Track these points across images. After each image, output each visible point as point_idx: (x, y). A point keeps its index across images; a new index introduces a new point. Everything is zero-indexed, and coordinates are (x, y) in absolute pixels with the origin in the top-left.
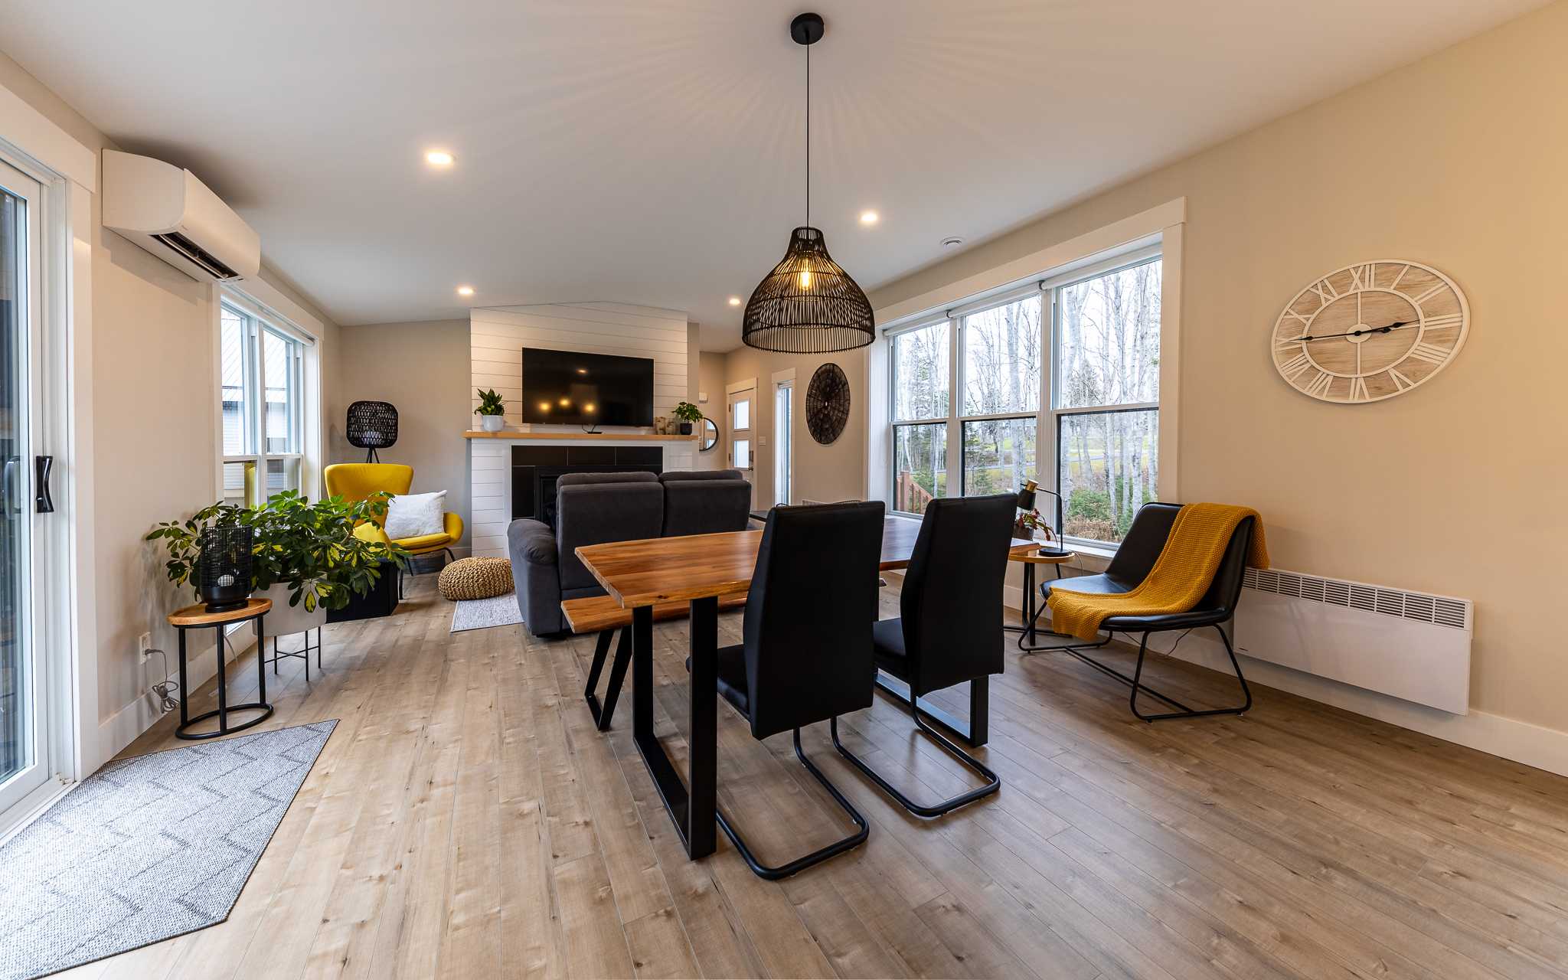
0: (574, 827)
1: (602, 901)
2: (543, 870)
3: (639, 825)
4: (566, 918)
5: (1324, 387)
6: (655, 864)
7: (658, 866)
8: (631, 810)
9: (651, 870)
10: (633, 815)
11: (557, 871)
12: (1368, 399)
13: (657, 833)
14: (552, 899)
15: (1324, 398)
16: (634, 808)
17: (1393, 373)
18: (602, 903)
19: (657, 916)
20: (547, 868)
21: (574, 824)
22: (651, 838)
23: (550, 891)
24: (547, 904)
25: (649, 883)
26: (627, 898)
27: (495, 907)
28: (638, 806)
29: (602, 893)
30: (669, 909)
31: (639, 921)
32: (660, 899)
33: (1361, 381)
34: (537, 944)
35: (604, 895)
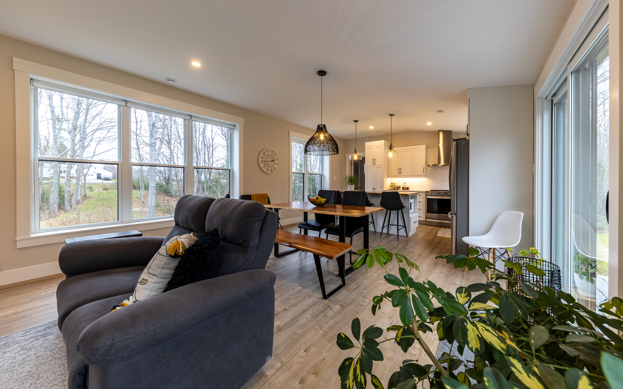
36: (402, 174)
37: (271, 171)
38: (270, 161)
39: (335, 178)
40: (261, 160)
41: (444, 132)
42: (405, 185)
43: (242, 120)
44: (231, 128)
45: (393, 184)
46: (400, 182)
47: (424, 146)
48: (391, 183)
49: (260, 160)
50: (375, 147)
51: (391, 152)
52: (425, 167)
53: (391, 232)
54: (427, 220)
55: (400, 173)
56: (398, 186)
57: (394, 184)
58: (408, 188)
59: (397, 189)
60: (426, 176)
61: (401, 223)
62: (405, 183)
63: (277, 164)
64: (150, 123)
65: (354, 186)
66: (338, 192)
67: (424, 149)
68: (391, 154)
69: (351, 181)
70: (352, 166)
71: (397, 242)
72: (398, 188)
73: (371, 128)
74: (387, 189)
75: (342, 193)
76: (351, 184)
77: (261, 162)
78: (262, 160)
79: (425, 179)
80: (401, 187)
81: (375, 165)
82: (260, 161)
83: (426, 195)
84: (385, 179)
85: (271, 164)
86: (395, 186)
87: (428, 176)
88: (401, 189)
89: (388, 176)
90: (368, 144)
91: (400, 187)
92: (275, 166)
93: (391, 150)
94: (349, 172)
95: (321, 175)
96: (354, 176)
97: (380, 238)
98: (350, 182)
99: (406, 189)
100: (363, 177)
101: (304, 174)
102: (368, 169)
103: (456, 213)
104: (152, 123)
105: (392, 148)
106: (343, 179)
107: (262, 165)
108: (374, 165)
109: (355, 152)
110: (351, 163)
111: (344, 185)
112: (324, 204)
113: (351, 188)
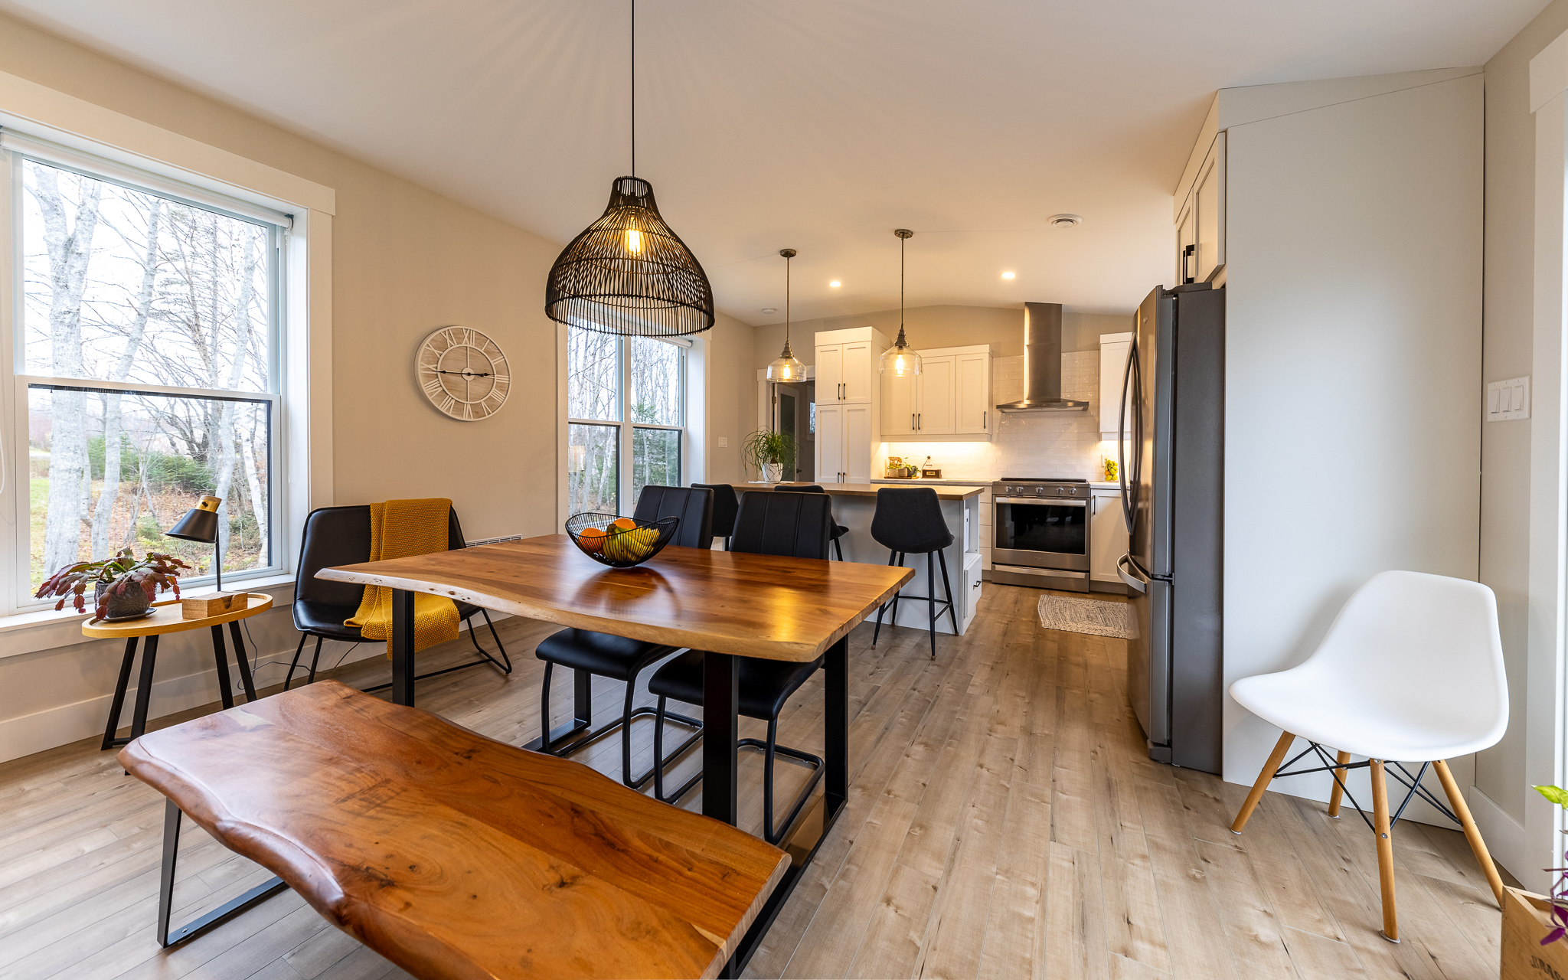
0: (902, 909)
1: (921, 827)
2: (951, 883)
3: (848, 863)
4: (950, 834)
5: (450, 407)
6: (869, 823)
7: (868, 820)
8: (841, 882)
9: (874, 821)
10: (844, 876)
11: (940, 874)
12: (472, 419)
13: (843, 843)
14: (954, 853)
15: (450, 414)
16: (836, 883)
17: (483, 404)
18: (921, 826)
19: (895, 796)
20: (947, 882)
21: (899, 912)
22: (851, 842)
23: (953, 861)
24: (959, 853)
25: (884, 815)
26: (905, 817)
27: (1000, 880)
28: (830, 882)
29: (918, 832)
30: (886, 795)
31: (907, 800)
32: (886, 802)
33: (469, 406)
34: (976, 833)
35: (917, 829)
36: (924, 431)
37: (477, 411)
38: (469, 374)
39: (723, 442)
40: (429, 369)
41: (1034, 307)
42: (930, 462)
43: (325, 197)
44: (273, 228)
45: (896, 462)
46: (916, 453)
47: (987, 347)
48: (891, 458)
49: (422, 367)
50: (846, 346)
51: (900, 356)
52: (987, 411)
53: (903, 622)
54: (998, 568)
55: (916, 427)
56: (912, 465)
57: (899, 460)
58: (937, 474)
59: (910, 476)
60: (990, 438)
61: (939, 593)
62: (929, 458)
63: (500, 387)
64: (52, 240)
65: (781, 466)
66: (728, 487)
67: (986, 358)
68: (900, 363)
69: (773, 451)
70: (776, 405)
71: (933, 669)
72: (911, 472)
73: (835, 285)
74: (880, 476)
75: (740, 489)
76: (774, 461)
77: (427, 376)
78: (430, 367)
79: (988, 444)
80: (920, 468)
81: (846, 401)
82: (420, 372)
83: (995, 495)
84: (874, 445)
85: (476, 386)
86: (902, 467)
87: (995, 437)
88: (919, 474)
89: (883, 437)
90: (822, 338)
91: (915, 470)
92: (495, 393)
93: (901, 347)
94: (765, 421)
95: (680, 432)
96: (783, 434)
97: (873, 649)
98: (769, 453)
99: (932, 477)
100: (808, 439)
101: (618, 427)
102: (822, 413)
103: (1170, 576)
104: (63, 238)
105: (905, 344)
106: (746, 445)
107: (430, 389)
108: (841, 401)
109: (786, 355)
110: (773, 398)
111: (748, 465)
112: (646, 557)
113: (770, 477)
